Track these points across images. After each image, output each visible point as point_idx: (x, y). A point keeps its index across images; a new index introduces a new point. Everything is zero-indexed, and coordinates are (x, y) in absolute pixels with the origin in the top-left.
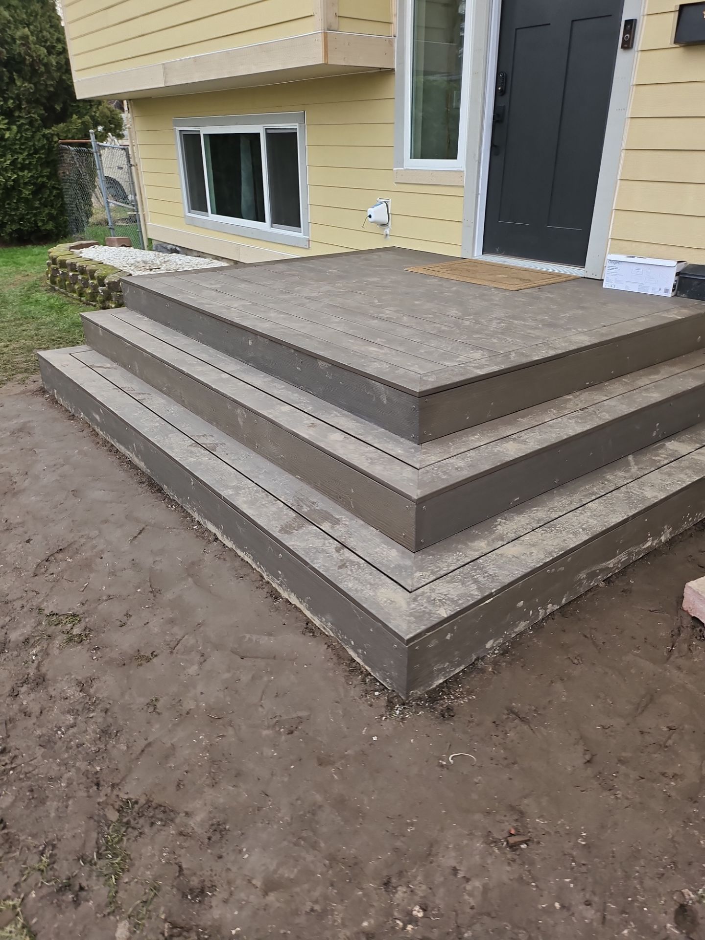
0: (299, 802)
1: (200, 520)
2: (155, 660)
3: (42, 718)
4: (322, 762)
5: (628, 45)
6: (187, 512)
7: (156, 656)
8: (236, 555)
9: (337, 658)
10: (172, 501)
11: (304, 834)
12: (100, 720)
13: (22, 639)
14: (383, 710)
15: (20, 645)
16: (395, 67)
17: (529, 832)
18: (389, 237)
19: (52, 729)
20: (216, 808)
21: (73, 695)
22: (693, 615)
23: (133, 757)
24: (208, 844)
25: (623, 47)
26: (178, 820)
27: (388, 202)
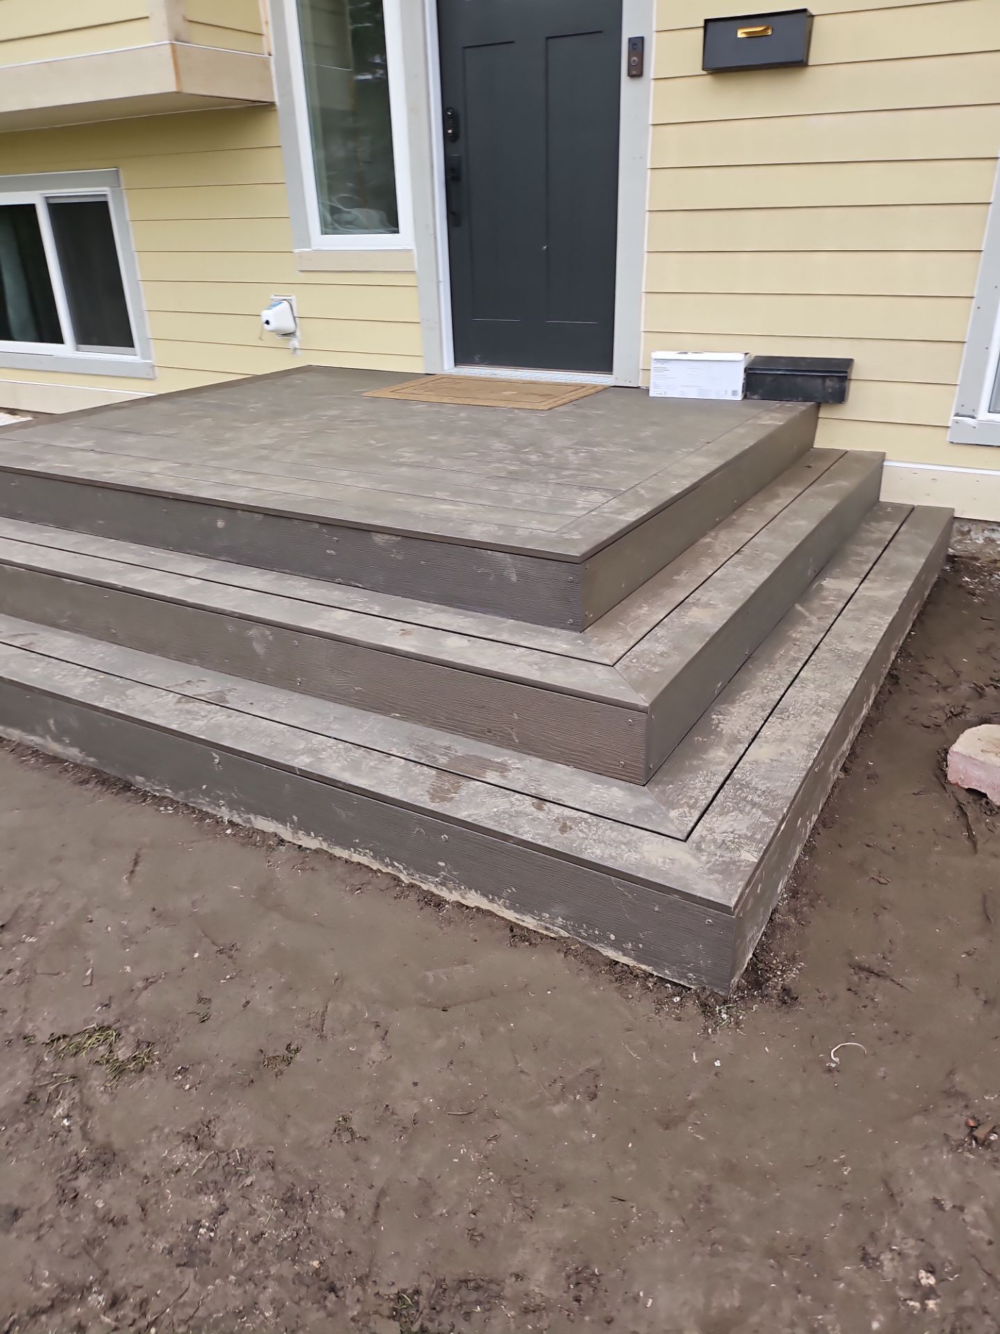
0: (676, 1193)
1: (236, 819)
2: (298, 1057)
3: (152, 1217)
4: (668, 1124)
5: (637, 72)
6: (201, 811)
7: (297, 1050)
8: (332, 857)
9: (588, 966)
10: (160, 801)
11: (715, 1235)
12: (268, 1184)
13: (19, 1097)
14: (701, 1019)
15: (23, 1109)
16: (276, 100)
17: (988, 1116)
18: (299, 352)
19: (184, 1231)
20: (559, 1250)
21: (188, 1160)
22: (967, 787)
23: (365, 1222)
24: (581, 1309)
25: (631, 75)
26: (508, 1292)
27: (290, 299)
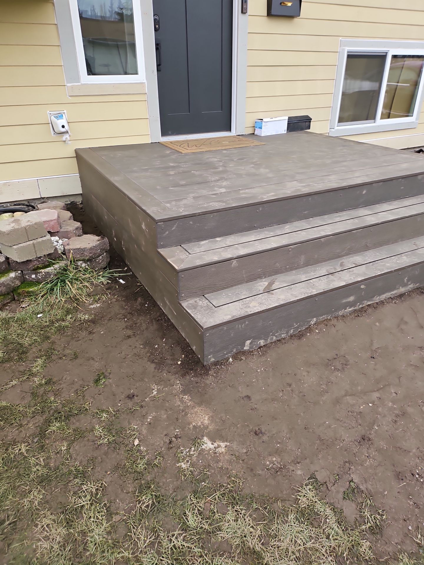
5: (244, 11)
18: (69, 142)
27: (64, 113)
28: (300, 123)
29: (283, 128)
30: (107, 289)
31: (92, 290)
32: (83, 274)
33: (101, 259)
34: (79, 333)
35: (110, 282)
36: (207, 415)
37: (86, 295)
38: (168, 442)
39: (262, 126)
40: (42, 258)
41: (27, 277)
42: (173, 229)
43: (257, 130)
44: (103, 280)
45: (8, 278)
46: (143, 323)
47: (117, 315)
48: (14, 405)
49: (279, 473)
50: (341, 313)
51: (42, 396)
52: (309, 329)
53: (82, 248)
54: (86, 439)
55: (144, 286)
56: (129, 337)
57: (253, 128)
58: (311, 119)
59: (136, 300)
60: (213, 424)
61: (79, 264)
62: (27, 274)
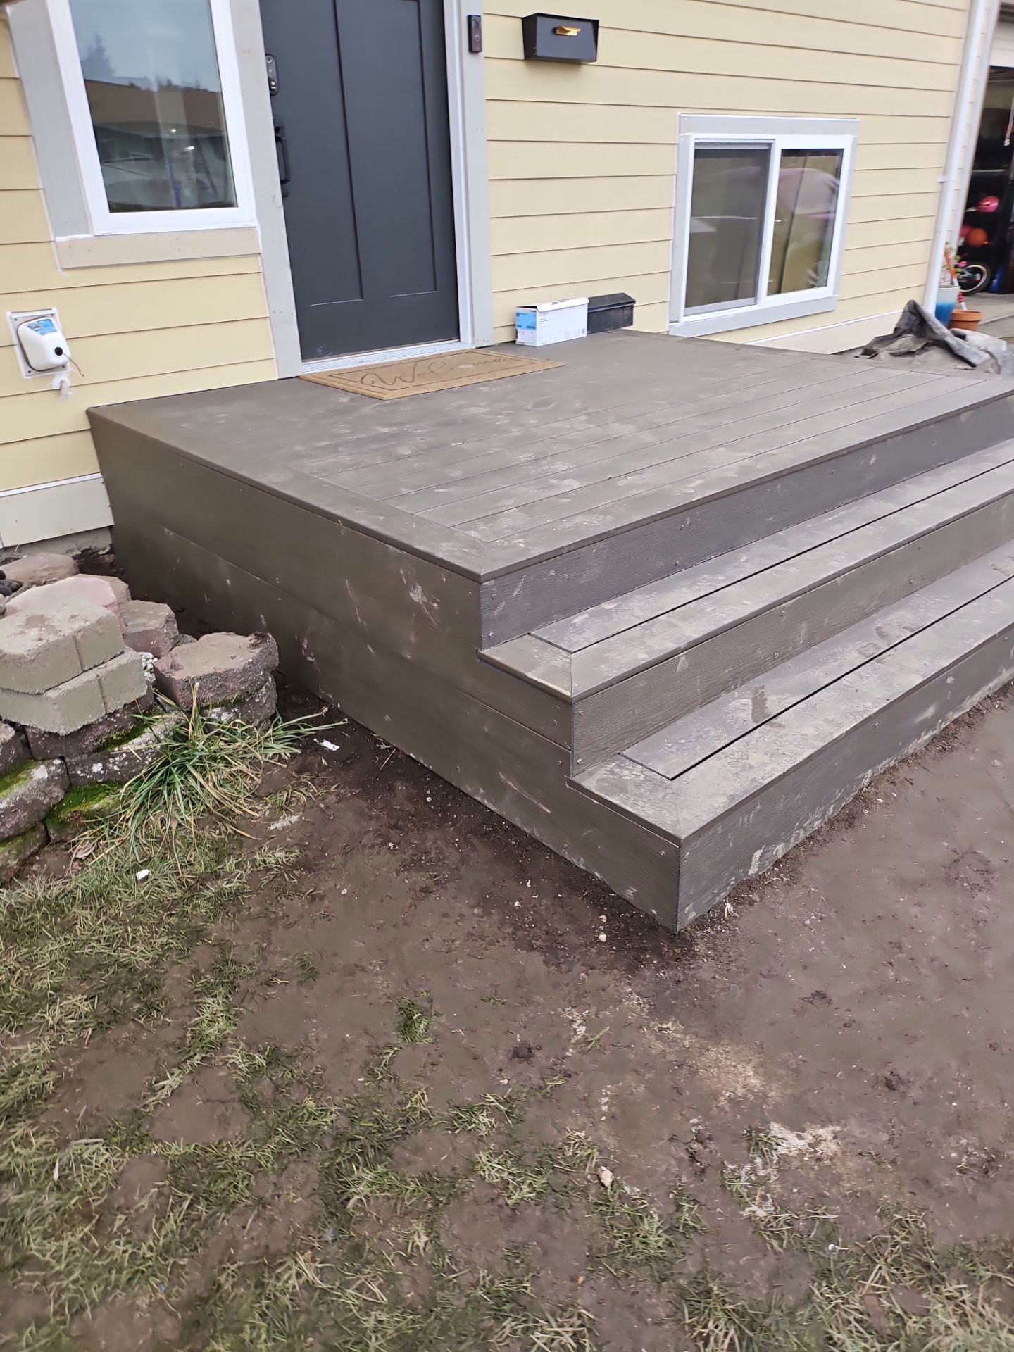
5: (474, 46)
18: (69, 391)
25: (471, 51)
27: (52, 315)
28: (611, 313)
29: (577, 325)
30: (299, 772)
31: (258, 781)
32: (226, 742)
33: (265, 695)
34: (283, 905)
35: (299, 751)
36: (748, 1063)
37: (248, 797)
38: (687, 1157)
39: (535, 324)
40: (118, 715)
41: (79, 772)
42: (515, 594)
43: (523, 333)
44: (279, 748)
45: (31, 784)
46: (445, 849)
47: (362, 839)
48: (211, 1148)
49: (992, 1174)
50: (911, 749)
51: (275, 1102)
52: (862, 799)
53: (218, 671)
54: (467, 1198)
55: (401, 748)
56: (426, 891)
57: (511, 328)
58: (634, 302)
59: (392, 789)
60: (775, 1086)
61: (213, 716)
62: (77, 764)
